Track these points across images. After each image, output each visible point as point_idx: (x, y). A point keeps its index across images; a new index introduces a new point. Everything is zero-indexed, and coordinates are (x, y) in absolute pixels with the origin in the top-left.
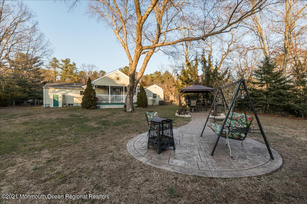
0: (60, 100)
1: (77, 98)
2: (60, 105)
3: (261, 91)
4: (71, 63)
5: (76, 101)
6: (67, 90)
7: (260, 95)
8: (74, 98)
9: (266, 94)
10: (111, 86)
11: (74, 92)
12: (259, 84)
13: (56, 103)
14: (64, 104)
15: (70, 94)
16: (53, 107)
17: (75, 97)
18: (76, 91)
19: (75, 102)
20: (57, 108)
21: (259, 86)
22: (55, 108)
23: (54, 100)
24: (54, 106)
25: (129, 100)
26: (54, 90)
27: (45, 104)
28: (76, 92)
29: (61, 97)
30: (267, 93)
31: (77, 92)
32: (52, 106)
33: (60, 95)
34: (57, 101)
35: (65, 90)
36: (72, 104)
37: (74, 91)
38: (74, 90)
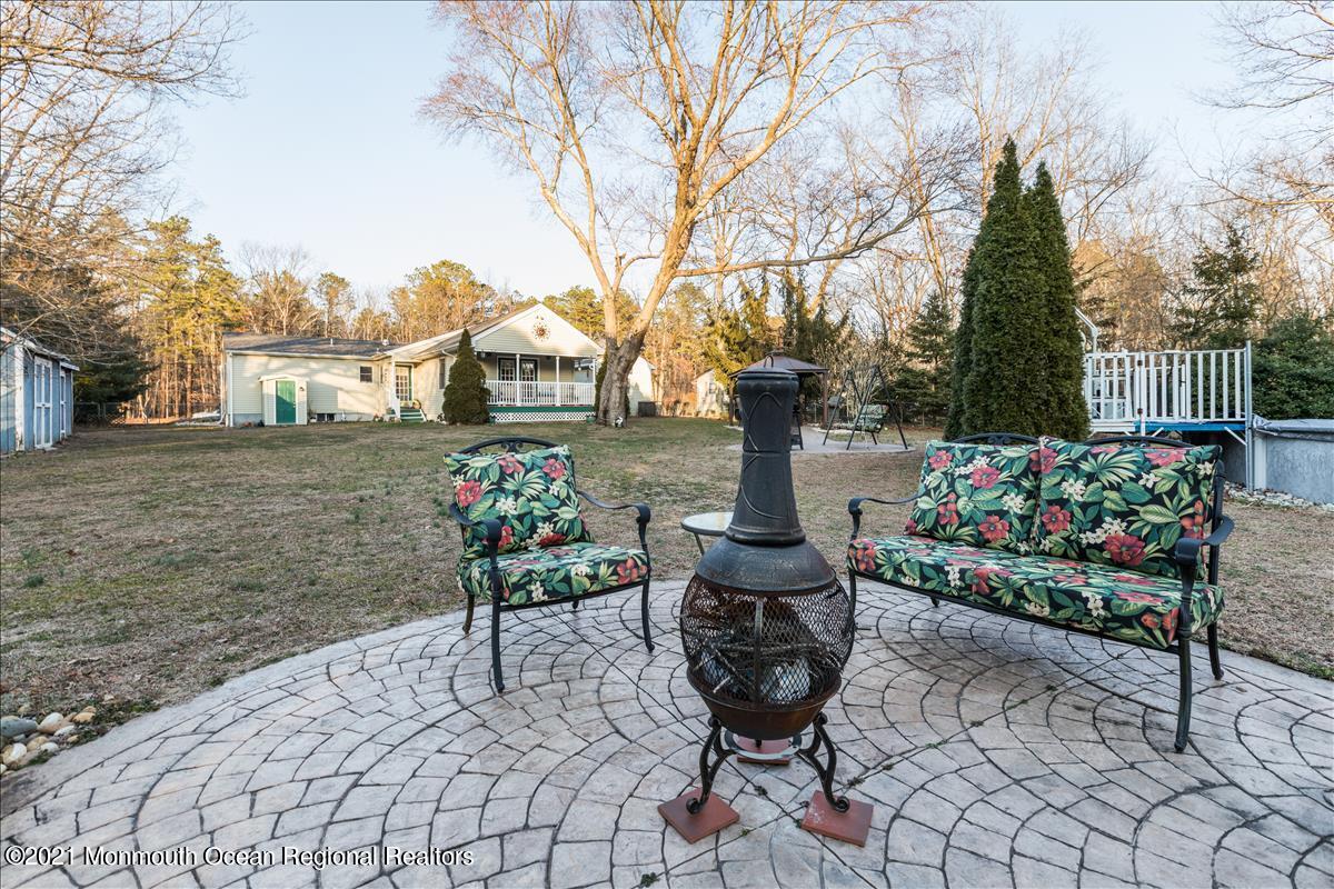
0: (300, 399)
1: (347, 392)
2: (301, 418)
3: (923, 373)
4: (196, 236)
5: (345, 403)
6: (313, 365)
7: (921, 383)
8: (340, 393)
9: (934, 380)
10: (521, 355)
11: (335, 371)
12: (919, 356)
13: (285, 409)
14: (310, 414)
15: (324, 378)
16: (275, 423)
17: (341, 389)
18: (344, 367)
19: (341, 406)
20: (289, 426)
21: (922, 362)
22: (281, 426)
23: (279, 399)
24: (277, 422)
25: (618, 395)
26: (266, 365)
27: (234, 415)
28: (345, 371)
29: (305, 387)
30: (935, 378)
31: (349, 369)
32: (271, 419)
33: (300, 383)
34: (288, 403)
35: (304, 365)
36: (331, 416)
37: (338, 368)
38: (337, 363)
